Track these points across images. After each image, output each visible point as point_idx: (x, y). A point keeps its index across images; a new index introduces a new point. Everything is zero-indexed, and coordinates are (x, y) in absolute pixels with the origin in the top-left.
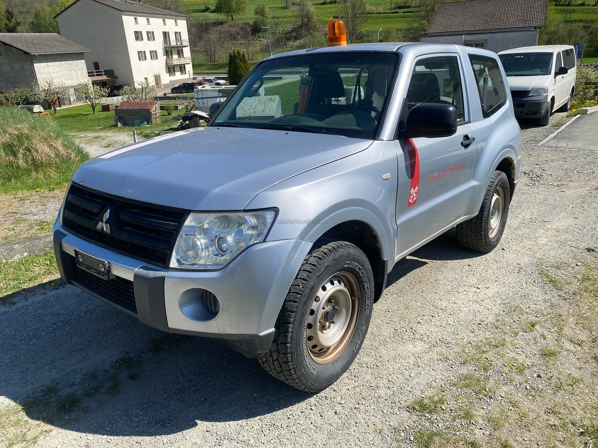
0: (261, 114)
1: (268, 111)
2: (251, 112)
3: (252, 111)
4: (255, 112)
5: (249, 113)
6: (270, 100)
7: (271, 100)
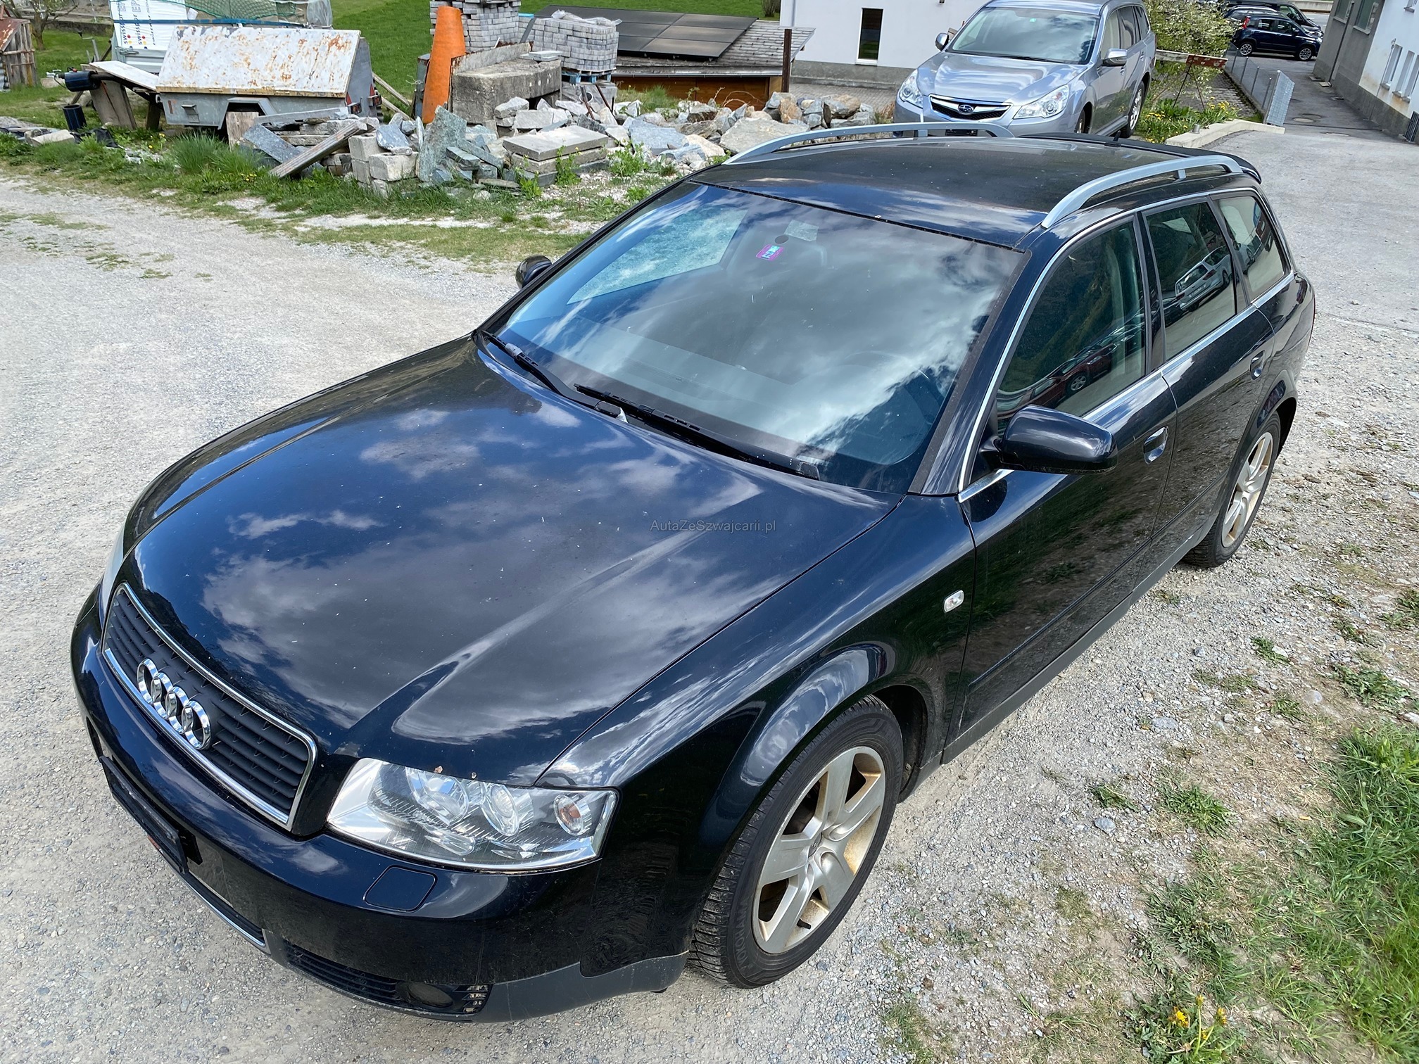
0: (305, 84)
1: (326, 76)
2: (274, 77)
3: (278, 74)
4: (286, 77)
5: (269, 78)
6: (334, 42)
7: (337, 43)
